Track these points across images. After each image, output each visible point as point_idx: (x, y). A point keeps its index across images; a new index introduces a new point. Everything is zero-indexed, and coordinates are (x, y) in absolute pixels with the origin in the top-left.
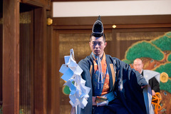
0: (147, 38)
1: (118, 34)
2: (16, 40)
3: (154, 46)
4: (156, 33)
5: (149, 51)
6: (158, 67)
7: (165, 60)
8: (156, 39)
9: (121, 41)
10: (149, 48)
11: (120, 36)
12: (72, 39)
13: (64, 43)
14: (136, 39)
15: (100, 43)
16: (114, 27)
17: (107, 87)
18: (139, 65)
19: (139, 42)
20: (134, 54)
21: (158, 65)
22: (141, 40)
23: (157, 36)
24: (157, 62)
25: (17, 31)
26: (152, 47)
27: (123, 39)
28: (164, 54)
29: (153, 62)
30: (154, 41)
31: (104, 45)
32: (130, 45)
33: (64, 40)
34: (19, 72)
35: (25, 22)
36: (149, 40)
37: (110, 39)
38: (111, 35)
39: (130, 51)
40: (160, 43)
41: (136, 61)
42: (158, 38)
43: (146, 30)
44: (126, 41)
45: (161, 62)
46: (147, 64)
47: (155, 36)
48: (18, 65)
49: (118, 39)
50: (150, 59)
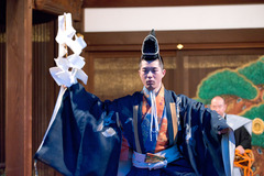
0: (232, 65)
1: (186, 58)
2: (28, 67)
3: (242, 76)
4: (245, 57)
5: (234, 85)
6: (249, 109)
7: (260, 99)
8: (244, 66)
9: (190, 70)
10: (234, 80)
11: (190, 61)
12: (115, 67)
13: (101, 72)
14: (213, 66)
15: (154, 70)
16: (180, 47)
17: (164, 138)
18: (220, 106)
19: (219, 71)
20: (211, 90)
21: (248, 106)
22: (222, 68)
23: (247, 61)
24: (248, 101)
25: (28, 54)
26: (238, 79)
27: (193, 67)
28: (258, 89)
29: (240, 102)
30: (242, 69)
31: (160, 73)
32: (205, 76)
33: (101, 67)
34: (31, 118)
35: (40, 39)
36: (234, 68)
37: (174, 66)
38: (174, 59)
39: (205, 84)
40: (251, 72)
41: (214, 101)
42: (249, 65)
43: (230, 52)
44: (198, 69)
45: (253, 103)
46: (232, 105)
47: (243, 62)
48: (31, 108)
49: (187, 66)
50: (236, 98)
